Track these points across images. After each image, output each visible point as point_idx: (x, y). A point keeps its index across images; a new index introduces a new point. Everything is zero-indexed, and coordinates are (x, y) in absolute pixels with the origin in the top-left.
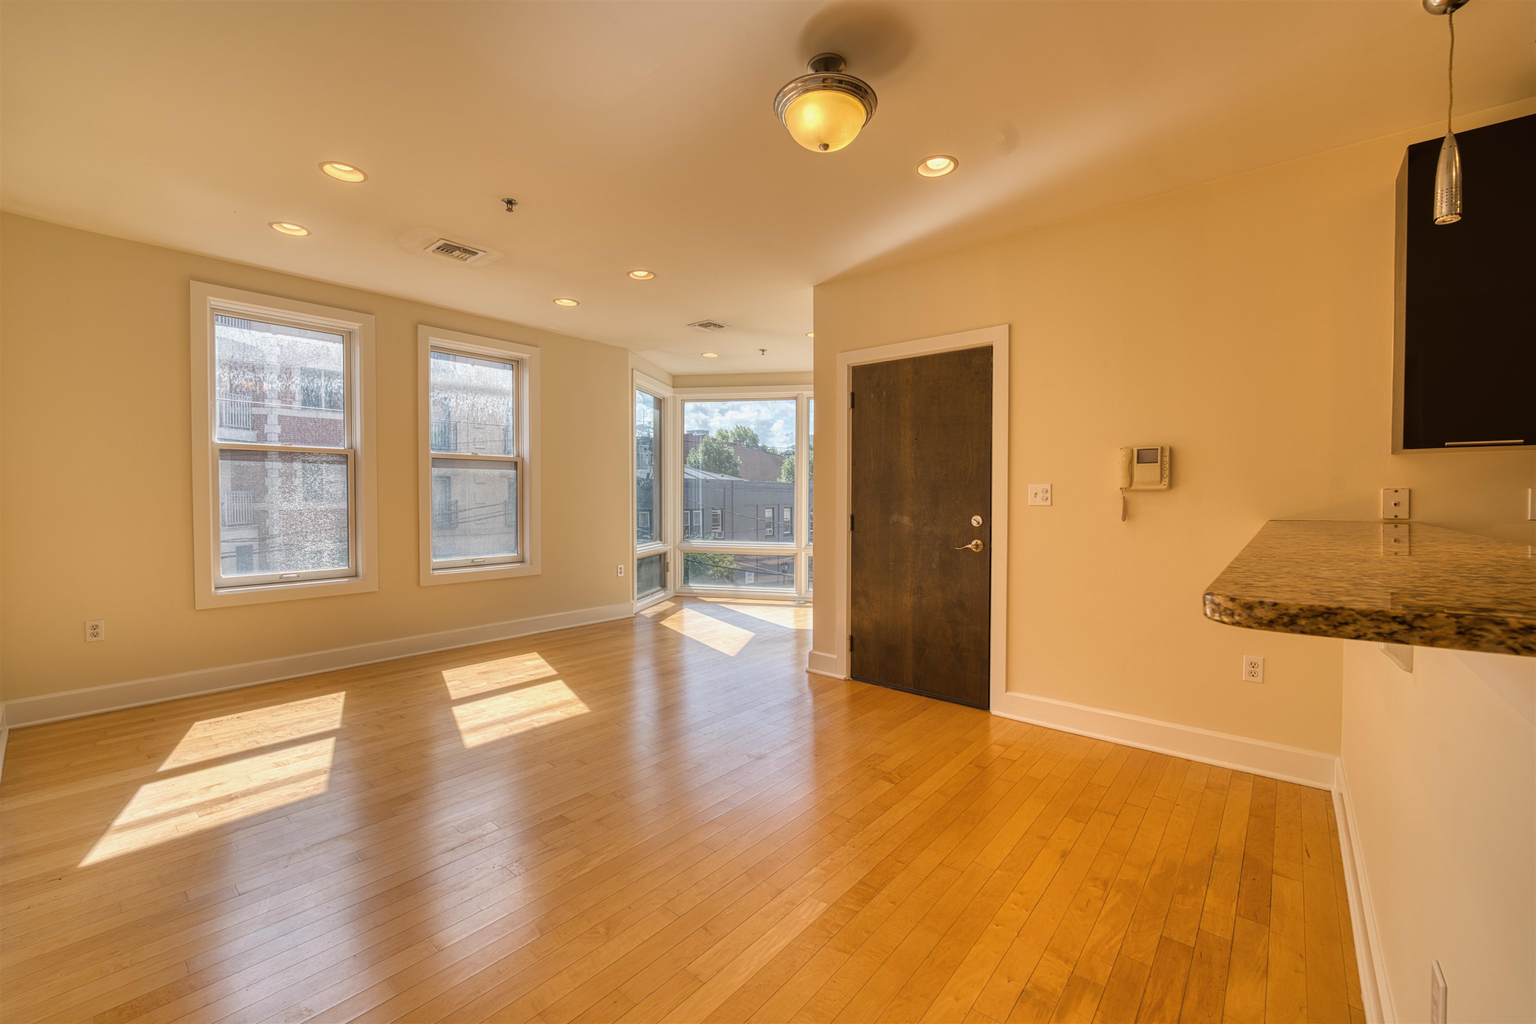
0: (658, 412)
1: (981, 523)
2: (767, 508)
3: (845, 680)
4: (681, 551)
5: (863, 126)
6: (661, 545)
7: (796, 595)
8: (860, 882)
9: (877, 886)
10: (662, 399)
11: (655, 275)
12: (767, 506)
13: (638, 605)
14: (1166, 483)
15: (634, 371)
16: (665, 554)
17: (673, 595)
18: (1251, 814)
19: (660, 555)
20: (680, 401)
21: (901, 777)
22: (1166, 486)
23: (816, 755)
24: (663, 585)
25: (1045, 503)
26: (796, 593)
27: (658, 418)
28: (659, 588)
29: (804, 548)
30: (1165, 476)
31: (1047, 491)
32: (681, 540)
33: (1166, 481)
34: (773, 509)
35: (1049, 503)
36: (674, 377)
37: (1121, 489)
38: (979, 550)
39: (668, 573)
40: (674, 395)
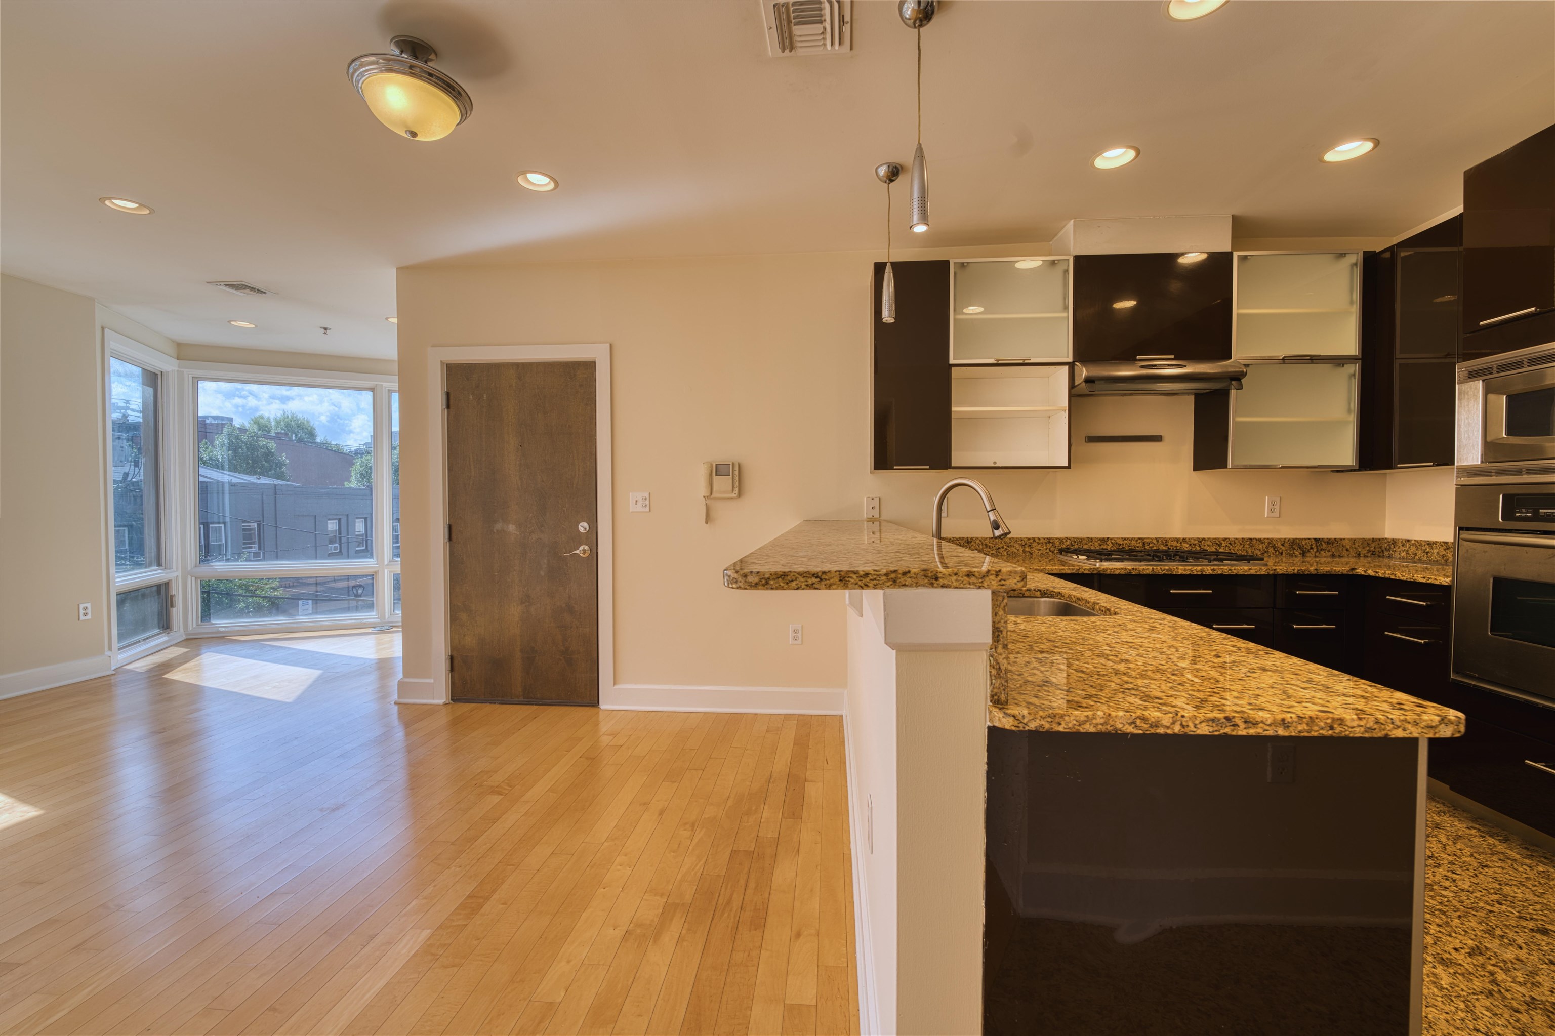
0: (150, 390)
1: (588, 529)
2: (329, 519)
3: (445, 704)
4: (196, 578)
5: (457, 125)
6: (160, 571)
7: (378, 620)
8: (469, 897)
9: (487, 894)
10: (159, 373)
11: (152, 211)
12: (331, 517)
13: (119, 658)
14: (736, 492)
15: (106, 330)
16: (167, 584)
17: (184, 637)
18: (794, 744)
19: (159, 585)
20: (191, 379)
21: (510, 787)
22: (736, 495)
23: (410, 789)
24: (165, 625)
25: (644, 510)
26: (378, 618)
27: (152, 398)
28: (157, 631)
29: (387, 565)
30: (735, 486)
31: (646, 499)
32: (196, 563)
33: (736, 491)
34: (339, 520)
35: (647, 509)
36: (179, 346)
37: (704, 497)
38: (586, 555)
39: (174, 609)
40: (180, 369)
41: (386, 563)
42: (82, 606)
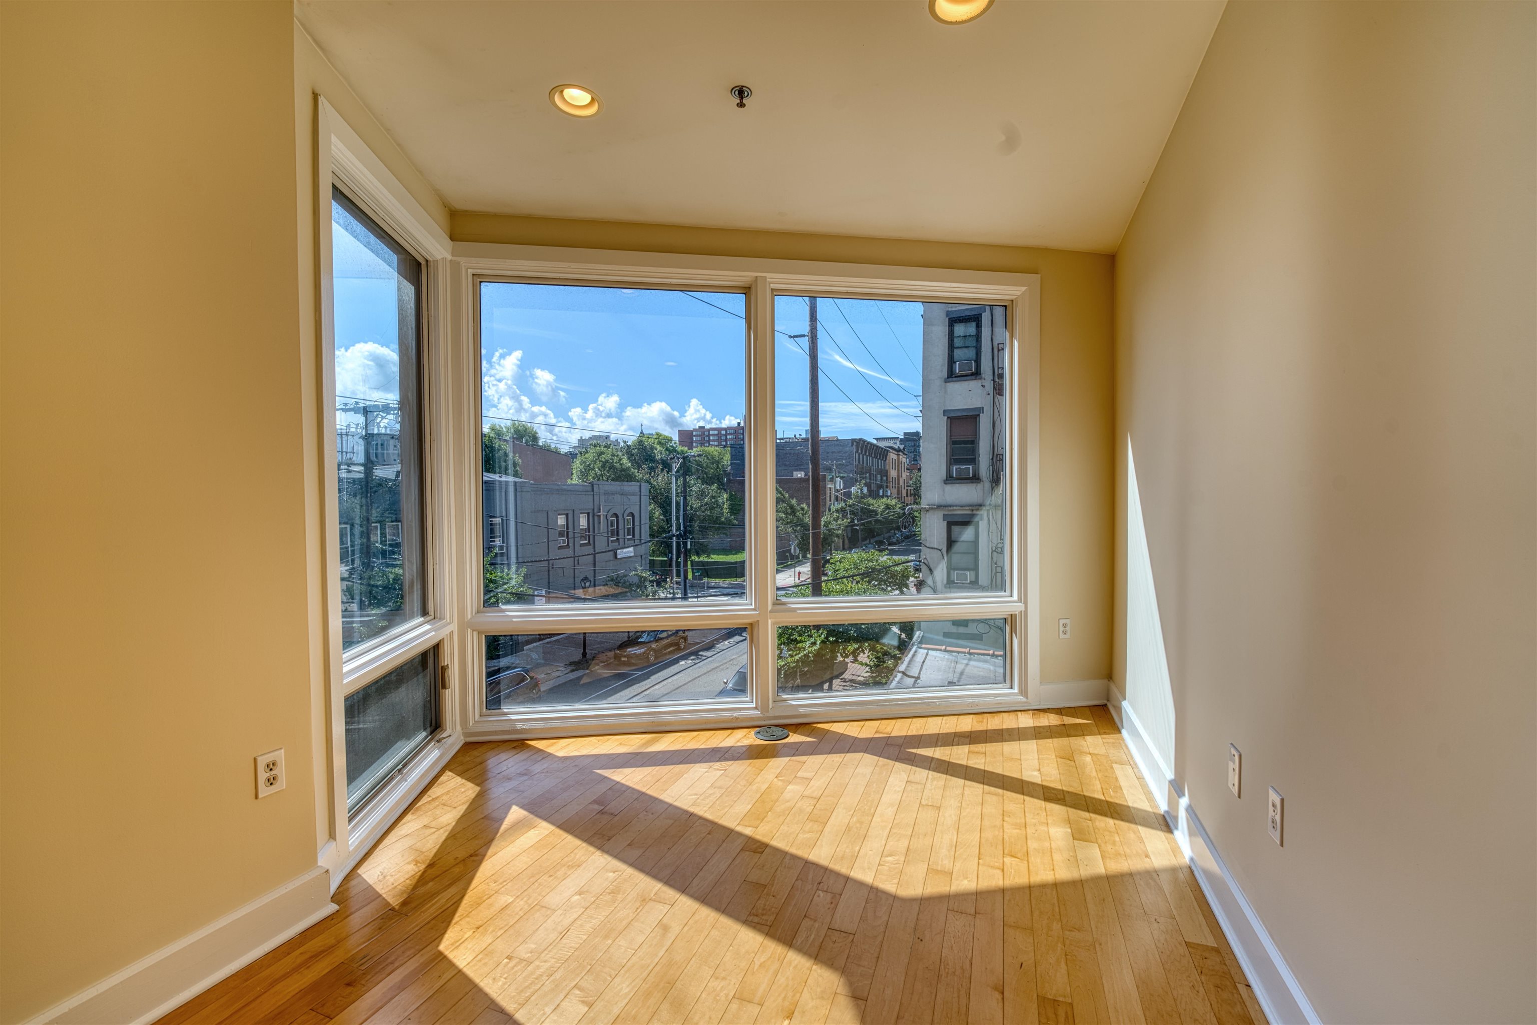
0: (410, 289)
4: (479, 633)
6: (427, 627)
7: (760, 712)
10: (424, 260)
16: (437, 651)
17: (462, 741)
19: (424, 655)
20: (472, 278)
24: (435, 725)
26: (756, 708)
27: (412, 305)
28: (422, 735)
29: (770, 612)
32: (479, 608)
36: (454, 215)
39: (447, 690)
40: (455, 258)
41: (769, 608)
42: (262, 762)
